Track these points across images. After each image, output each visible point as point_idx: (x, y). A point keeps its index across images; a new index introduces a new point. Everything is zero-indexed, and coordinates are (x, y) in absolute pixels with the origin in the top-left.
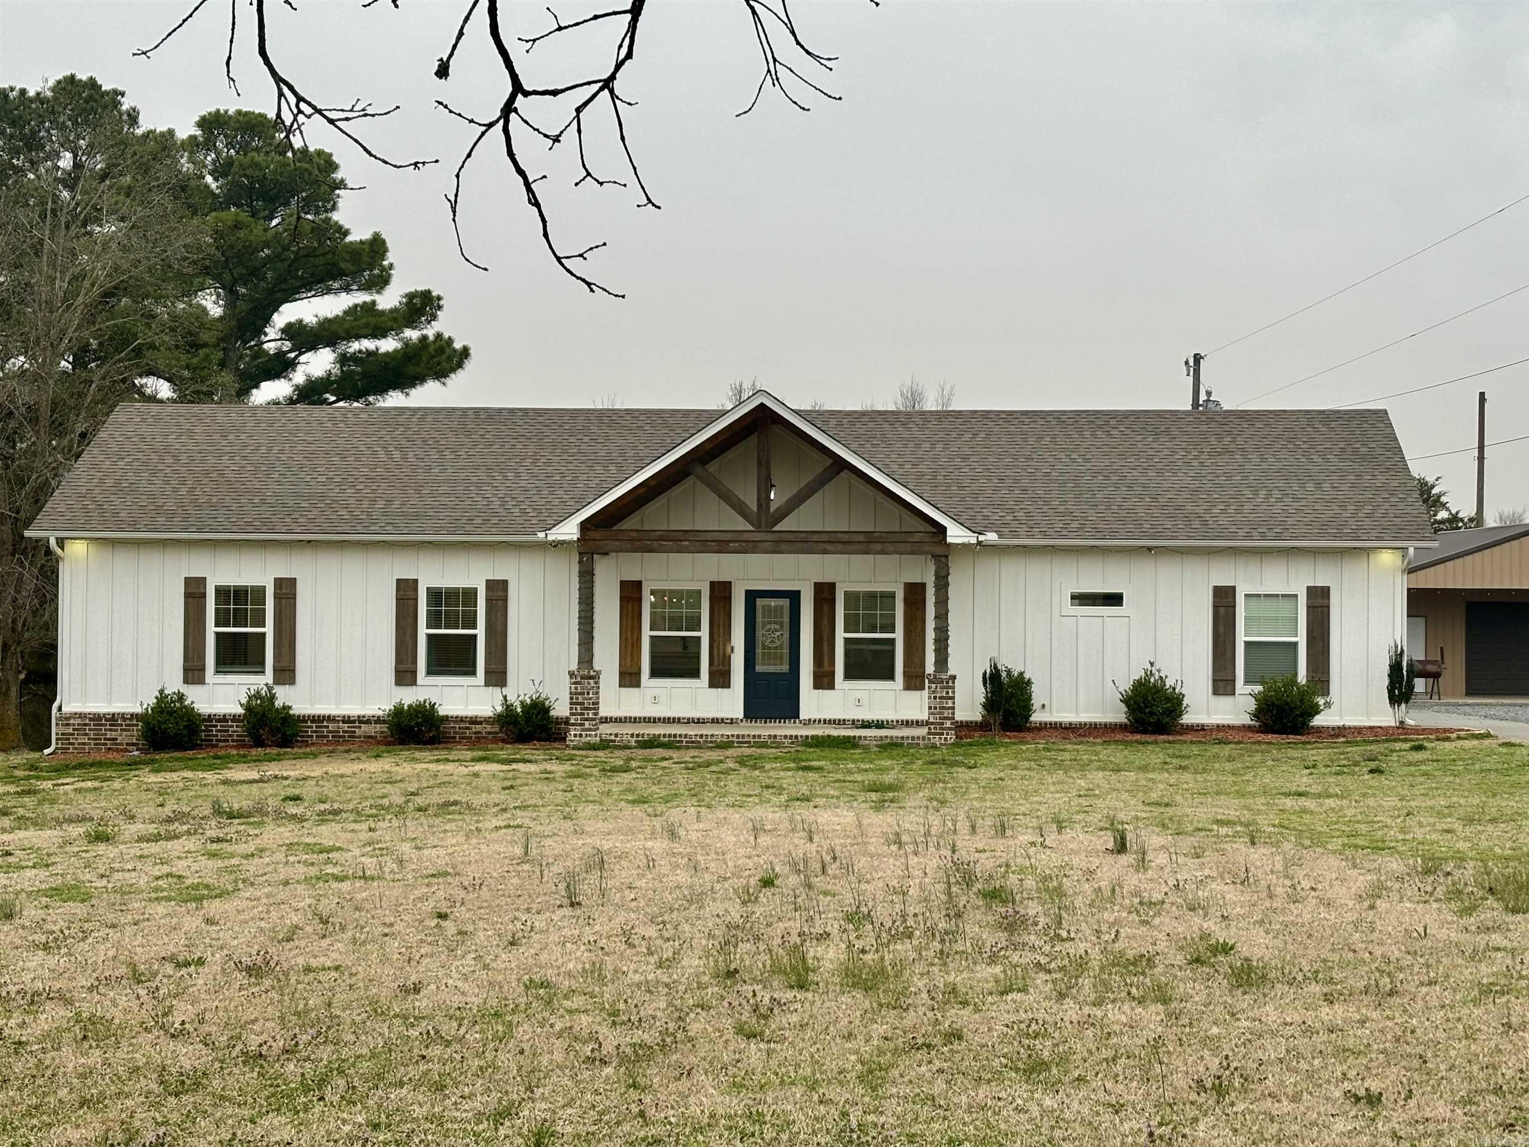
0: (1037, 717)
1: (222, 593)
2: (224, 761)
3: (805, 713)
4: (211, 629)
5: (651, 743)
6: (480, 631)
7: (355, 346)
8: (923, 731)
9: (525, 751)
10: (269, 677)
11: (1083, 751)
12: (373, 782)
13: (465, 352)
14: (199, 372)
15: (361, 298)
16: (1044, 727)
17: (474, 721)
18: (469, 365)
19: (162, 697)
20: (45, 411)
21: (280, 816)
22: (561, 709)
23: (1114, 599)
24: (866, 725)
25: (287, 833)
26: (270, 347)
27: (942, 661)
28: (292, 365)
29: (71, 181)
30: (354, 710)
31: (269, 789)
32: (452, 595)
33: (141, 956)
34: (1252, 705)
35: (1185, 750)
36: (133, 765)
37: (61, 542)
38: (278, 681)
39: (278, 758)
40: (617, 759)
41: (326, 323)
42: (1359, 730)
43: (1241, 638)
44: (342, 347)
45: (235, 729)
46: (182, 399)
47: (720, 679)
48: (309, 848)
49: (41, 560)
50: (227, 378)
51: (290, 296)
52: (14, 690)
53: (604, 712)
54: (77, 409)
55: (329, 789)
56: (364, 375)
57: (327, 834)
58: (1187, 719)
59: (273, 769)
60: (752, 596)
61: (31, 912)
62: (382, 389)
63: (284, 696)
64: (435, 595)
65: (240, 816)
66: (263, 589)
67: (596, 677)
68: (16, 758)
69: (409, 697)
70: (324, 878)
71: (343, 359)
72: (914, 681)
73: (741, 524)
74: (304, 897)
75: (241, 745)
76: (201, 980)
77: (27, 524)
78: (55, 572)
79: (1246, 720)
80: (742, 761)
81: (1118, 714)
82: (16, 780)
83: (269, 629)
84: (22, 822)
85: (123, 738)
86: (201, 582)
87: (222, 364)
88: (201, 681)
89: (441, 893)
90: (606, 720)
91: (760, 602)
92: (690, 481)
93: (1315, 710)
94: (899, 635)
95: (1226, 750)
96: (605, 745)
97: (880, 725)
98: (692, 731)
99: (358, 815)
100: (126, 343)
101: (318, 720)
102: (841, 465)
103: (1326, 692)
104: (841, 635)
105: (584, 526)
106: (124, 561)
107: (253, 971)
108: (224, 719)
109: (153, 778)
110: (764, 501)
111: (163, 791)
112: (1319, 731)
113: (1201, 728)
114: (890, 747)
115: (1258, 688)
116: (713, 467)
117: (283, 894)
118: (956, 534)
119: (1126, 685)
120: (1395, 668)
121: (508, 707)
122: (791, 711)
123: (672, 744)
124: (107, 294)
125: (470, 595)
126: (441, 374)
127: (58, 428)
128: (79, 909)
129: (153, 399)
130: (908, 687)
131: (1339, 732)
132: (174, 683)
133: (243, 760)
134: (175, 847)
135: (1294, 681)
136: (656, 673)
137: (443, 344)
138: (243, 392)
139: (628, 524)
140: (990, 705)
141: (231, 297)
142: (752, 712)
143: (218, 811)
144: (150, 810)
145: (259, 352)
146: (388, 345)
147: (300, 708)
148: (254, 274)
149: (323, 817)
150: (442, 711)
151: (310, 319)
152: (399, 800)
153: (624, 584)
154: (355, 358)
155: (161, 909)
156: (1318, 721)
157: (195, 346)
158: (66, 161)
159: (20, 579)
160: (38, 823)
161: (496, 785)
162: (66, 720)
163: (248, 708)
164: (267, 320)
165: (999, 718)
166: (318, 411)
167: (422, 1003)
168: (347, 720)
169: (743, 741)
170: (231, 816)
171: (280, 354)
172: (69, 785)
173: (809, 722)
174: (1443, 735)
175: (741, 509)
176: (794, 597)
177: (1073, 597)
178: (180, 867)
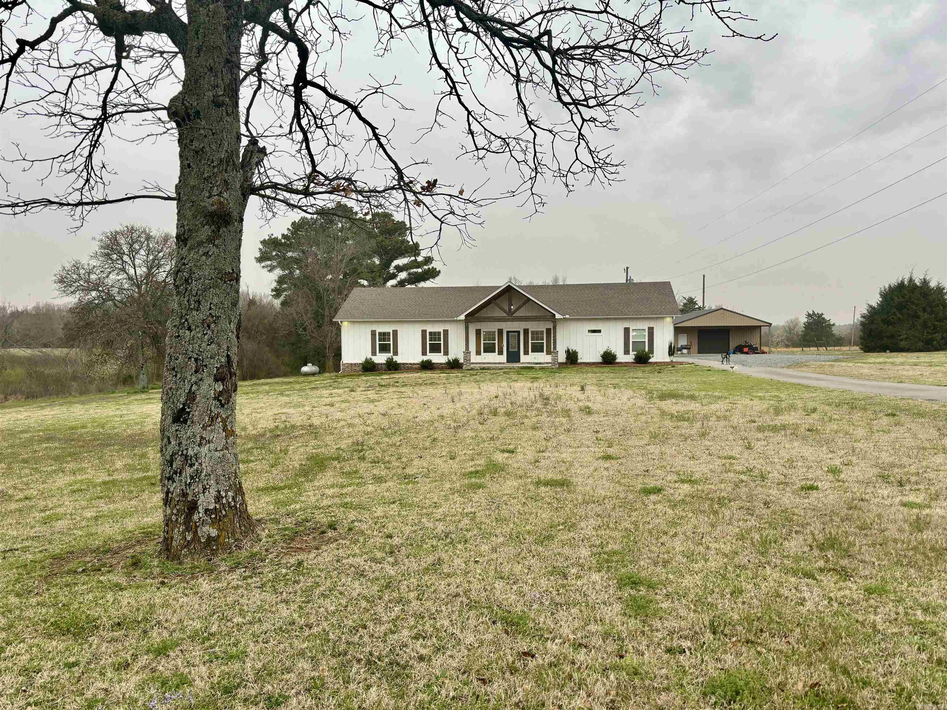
0: (579, 361)
1: (380, 334)
2: (382, 374)
3: (521, 361)
4: (378, 343)
5: (483, 369)
6: (442, 342)
7: (412, 270)
8: (550, 365)
9: (453, 371)
10: (392, 354)
11: (589, 369)
12: (416, 378)
13: (439, 272)
14: (374, 279)
15: (413, 258)
16: (581, 363)
17: (441, 364)
18: (440, 275)
19: (366, 359)
20: (336, 288)
21: (393, 386)
22: (461, 361)
23: (599, 331)
24: (537, 364)
25: (394, 389)
26: (391, 271)
27: (555, 348)
28: (397, 276)
29: (341, 230)
30: (412, 362)
31: (391, 380)
32: (435, 333)
33: (361, 413)
34: (634, 357)
35: (615, 368)
36: (360, 375)
37: (341, 322)
38: (394, 355)
39: (394, 373)
40: (475, 372)
41: (405, 265)
42: (661, 363)
43: (631, 340)
44: (409, 271)
45: (384, 366)
46: (370, 286)
47: (500, 353)
48: (399, 392)
49: (337, 325)
50: (381, 280)
51: (396, 258)
52: (331, 358)
53: (472, 361)
54: (344, 288)
55: (405, 380)
56: (415, 278)
57: (403, 389)
58: (617, 361)
59: (392, 376)
60: (508, 332)
61: (337, 405)
62: (419, 281)
63: (395, 358)
64: (431, 333)
65: (384, 386)
66: (389, 333)
67: (470, 353)
68: (332, 374)
69: (425, 358)
70: (401, 398)
71: (409, 274)
72: (549, 352)
73: (505, 315)
74: (396, 401)
75: (385, 370)
76: (373, 417)
77: (334, 317)
78: (340, 329)
79: (632, 361)
80: (504, 373)
81: (600, 360)
82: (333, 379)
83: (391, 342)
84: (334, 388)
85: (358, 369)
86: (375, 331)
87: (379, 276)
88: (375, 355)
89: (425, 400)
90: (472, 363)
91: (510, 334)
92: (492, 305)
93: (650, 358)
94: (545, 341)
95: (626, 368)
96: (472, 369)
97: (540, 363)
98: (493, 366)
99: (411, 385)
100: (356, 272)
101: (404, 364)
102: (529, 299)
103: (653, 353)
104: (530, 341)
105: (466, 316)
106: (357, 326)
107: (384, 415)
108: (381, 364)
109: (365, 378)
110: (510, 309)
111: (367, 381)
112: (651, 363)
113: (621, 363)
114: (542, 369)
115: (635, 353)
116: (498, 301)
117: (391, 401)
118: (558, 316)
119: (602, 353)
120: (670, 347)
121: (449, 360)
122: (518, 361)
123: (488, 369)
124: (351, 260)
125: (439, 333)
126: (433, 277)
127: (340, 293)
128: (347, 404)
129: (363, 286)
130: (547, 354)
131: (656, 363)
132: (369, 356)
133: (385, 374)
134: (369, 392)
135: (644, 351)
136: (484, 352)
137: (434, 269)
138: (385, 283)
139: (477, 315)
140: (567, 358)
141: (381, 260)
142: (508, 361)
143: (379, 385)
144: (363, 385)
145: (388, 273)
146: (420, 270)
147: (399, 361)
148: (386, 253)
149: (403, 386)
150: (433, 362)
151: (401, 264)
152: (421, 382)
153: (476, 330)
154: (412, 274)
155: (365, 404)
156: (650, 361)
157: (373, 272)
158: (340, 225)
159: (332, 331)
160: (338, 388)
161: (444, 379)
162: (344, 365)
163: (387, 361)
164: (390, 264)
165: (570, 361)
166: (402, 289)
167: (417, 420)
168: (410, 364)
169: (506, 368)
170: (382, 386)
171: (394, 273)
172: (345, 380)
173: (522, 363)
174: (681, 363)
175: (504, 311)
176: (519, 332)
177: (589, 331)
178: (370, 396)
